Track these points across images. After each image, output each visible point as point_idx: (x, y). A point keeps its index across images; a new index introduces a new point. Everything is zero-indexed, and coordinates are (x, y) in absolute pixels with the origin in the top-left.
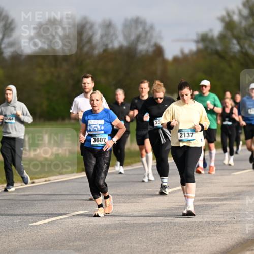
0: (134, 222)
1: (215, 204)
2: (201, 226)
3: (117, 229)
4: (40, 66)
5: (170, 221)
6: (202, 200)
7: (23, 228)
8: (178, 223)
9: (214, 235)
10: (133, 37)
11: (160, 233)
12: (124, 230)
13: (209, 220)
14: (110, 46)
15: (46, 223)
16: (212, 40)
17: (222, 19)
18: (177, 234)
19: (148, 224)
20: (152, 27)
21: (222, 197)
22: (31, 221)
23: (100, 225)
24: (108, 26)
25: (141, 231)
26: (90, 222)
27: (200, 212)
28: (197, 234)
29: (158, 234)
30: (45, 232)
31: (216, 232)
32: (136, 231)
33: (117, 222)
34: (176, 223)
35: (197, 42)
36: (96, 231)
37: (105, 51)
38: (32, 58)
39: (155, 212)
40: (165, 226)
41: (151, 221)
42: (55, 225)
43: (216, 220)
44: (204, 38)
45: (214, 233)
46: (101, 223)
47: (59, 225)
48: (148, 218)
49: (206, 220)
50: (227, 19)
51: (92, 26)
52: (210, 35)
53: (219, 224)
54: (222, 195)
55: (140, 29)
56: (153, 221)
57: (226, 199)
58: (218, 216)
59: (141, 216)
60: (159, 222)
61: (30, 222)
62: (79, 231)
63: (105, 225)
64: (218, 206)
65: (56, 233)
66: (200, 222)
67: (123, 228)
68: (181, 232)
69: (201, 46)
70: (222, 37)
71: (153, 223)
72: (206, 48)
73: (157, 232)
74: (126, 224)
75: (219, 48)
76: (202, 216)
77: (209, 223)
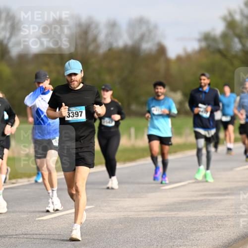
0: (139, 217)
1: (218, 199)
2: (204, 220)
3: (121, 224)
4: (47, 64)
5: (173, 215)
6: (205, 195)
7: (30, 223)
8: (181, 217)
9: (216, 229)
10: (137, 36)
11: (164, 228)
12: (128, 224)
13: (212, 215)
14: (115, 45)
15: (52, 218)
16: (214, 39)
17: (224, 19)
18: (181, 229)
19: (153, 218)
20: (156, 27)
21: (224, 192)
22: (38, 215)
23: (105, 220)
24: (113, 25)
25: (145, 225)
26: (96, 217)
27: (203, 207)
28: (200, 228)
29: (162, 228)
30: (51, 227)
31: (218, 226)
32: (140, 225)
33: (122, 217)
34: (179, 217)
35: (200, 40)
36: (101, 225)
37: (110, 50)
38: (38, 57)
39: (159, 207)
40: (169, 220)
41: (155, 216)
42: (61, 220)
43: (219, 214)
44: (207, 37)
45: (217, 228)
46: (106, 218)
47: (66, 220)
48: (152, 213)
49: (208, 214)
50: (229, 19)
51: (97, 26)
52: (212, 34)
53: (221, 218)
54: (224, 190)
55: (144, 29)
56: (157, 216)
57: (228, 194)
58: (220, 211)
59: (146, 211)
60: (163, 216)
61: (36, 217)
62: (84, 226)
63: (110, 219)
64: (220, 201)
65: (62, 228)
66: (203, 216)
67: (127, 223)
68: (184, 227)
69: (204, 44)
70: (224, 36)
71: (157, 217)
72: (209, 47)
73: (160, 226)
74: (131, 218)
75: (221, 46)
76: (204, 211)
77: (211, 217)
